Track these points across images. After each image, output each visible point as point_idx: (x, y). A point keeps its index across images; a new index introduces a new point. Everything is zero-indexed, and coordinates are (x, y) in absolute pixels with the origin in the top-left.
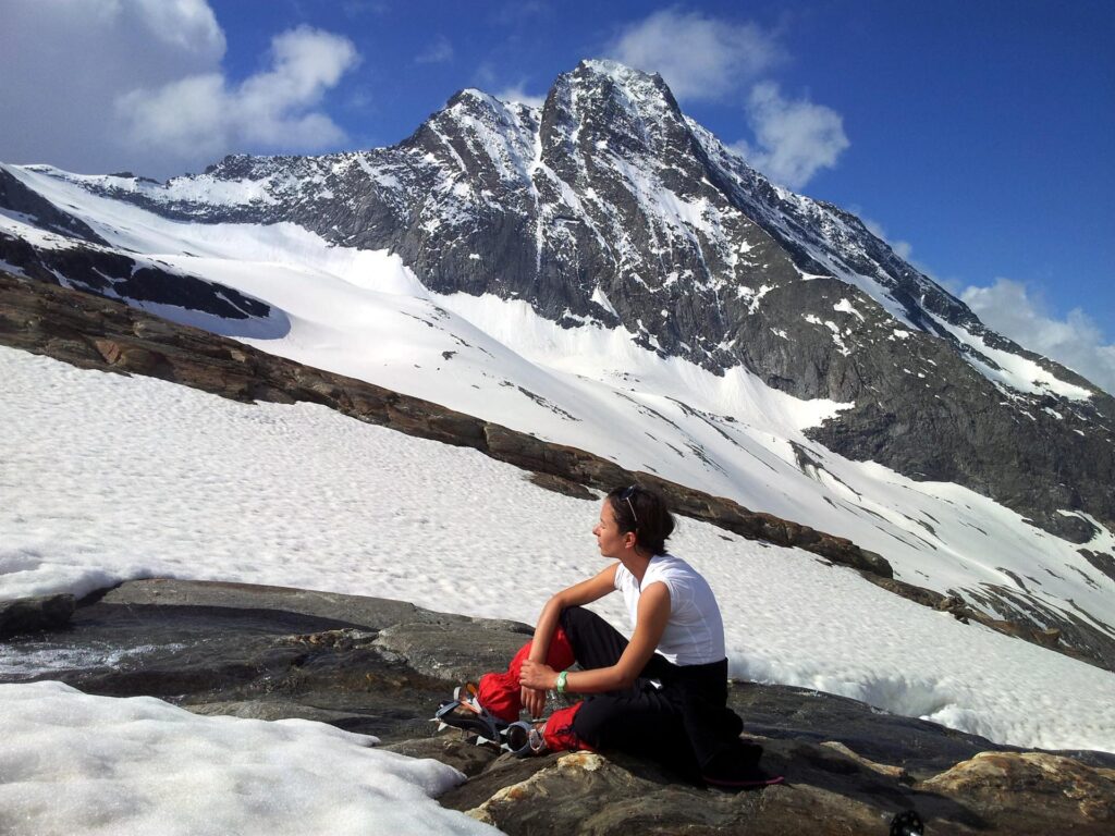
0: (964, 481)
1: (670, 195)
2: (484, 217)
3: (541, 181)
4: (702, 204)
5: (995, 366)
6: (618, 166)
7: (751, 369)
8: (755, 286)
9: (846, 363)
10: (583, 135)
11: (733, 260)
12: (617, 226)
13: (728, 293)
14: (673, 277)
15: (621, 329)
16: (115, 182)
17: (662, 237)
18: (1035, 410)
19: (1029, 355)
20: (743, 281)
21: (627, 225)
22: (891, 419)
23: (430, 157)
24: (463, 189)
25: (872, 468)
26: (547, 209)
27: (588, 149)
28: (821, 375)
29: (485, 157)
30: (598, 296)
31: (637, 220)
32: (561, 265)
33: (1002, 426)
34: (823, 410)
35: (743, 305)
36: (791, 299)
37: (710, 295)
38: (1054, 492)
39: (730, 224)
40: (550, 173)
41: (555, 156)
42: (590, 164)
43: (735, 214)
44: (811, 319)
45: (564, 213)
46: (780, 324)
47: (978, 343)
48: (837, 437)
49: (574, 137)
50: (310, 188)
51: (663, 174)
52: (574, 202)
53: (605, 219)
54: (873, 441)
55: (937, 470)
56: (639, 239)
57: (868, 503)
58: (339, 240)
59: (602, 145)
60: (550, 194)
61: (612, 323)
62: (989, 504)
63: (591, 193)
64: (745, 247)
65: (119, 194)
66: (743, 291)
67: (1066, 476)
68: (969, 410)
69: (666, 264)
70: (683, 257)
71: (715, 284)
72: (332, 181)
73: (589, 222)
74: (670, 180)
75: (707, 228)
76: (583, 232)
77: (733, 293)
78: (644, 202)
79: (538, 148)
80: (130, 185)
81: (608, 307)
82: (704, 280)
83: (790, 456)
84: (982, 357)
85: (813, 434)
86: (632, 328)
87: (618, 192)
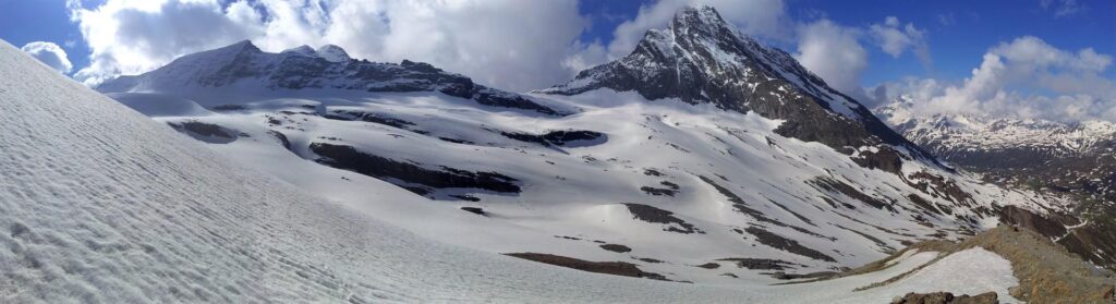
0: (819, 141)
1: (722, 52)
2: (662, 72)
3: (675, 49)
4: (733, 55)
5: (832, 99)
6: (703, 43)
7: (755, 111)
8: (753, 82)
9: (783, 108)
10: (689, 31)
11: (746, 74)
12: (705, 65)
13: (745, 86)
14: (726, 82)
15: (711, 103)
16: (552, 90)
17: (721, 67)
18: (837, 117)
19: (841, 95)
20: (749, 82)
21: (709, 64)
22: (797, 124)
23: (642, 56)
24: (653, 64)
25: (793, 140)
26: (680, 59)
27: (691, 37)
28: (776, 111)
29: (659, 51)
30: (702, 93)
31: (712, 62)
32: (687, 80)
33: (828, 124)
34: (777, 123)
35: (750, 90)
36: (766, 87)
37: (739, 87)
38: (843, 141)
39: (743, 62)
40: (679, 47)
41: (680, 39)
42: (693, 42)
43: (745, 58)
44: (772, 93)
45: (686, 60)
46: (762, 96)
47: (826, 92)
48: (782, 131)
49: (686, 33)
50: (607, 75)
51: (719, 45)
52: (690, 57)
53: (700, 62)
54: (792, 131)
55: (811, 139)
56: (713, 69)
57: (789, 154)
58: (619, 90)
59: (696, 35)
60: (680, 54)
61: (708, 101)
62: (826, 147)
63: (694, 53)
64: (749, 70)
65: (554, 93)
66: (750, 85)
67: (846, 136)
68: (818, 119)
69: (724, 77)
70: (729, 74)
71: (741, 83)
72: (614, 71)
73: (695, 63)
74: (722, 47)
75: (736, 63)
76: (693, 67)
77: (747, 86)
78: (713, 55)
79: (673, 36)
80: (557, 89)
81: (706, 96)
82: (737, 82)
83: (766, 142)
84: (827, 96)
85: (775, 131)
86: (714, 102)
87: (703, 52)
